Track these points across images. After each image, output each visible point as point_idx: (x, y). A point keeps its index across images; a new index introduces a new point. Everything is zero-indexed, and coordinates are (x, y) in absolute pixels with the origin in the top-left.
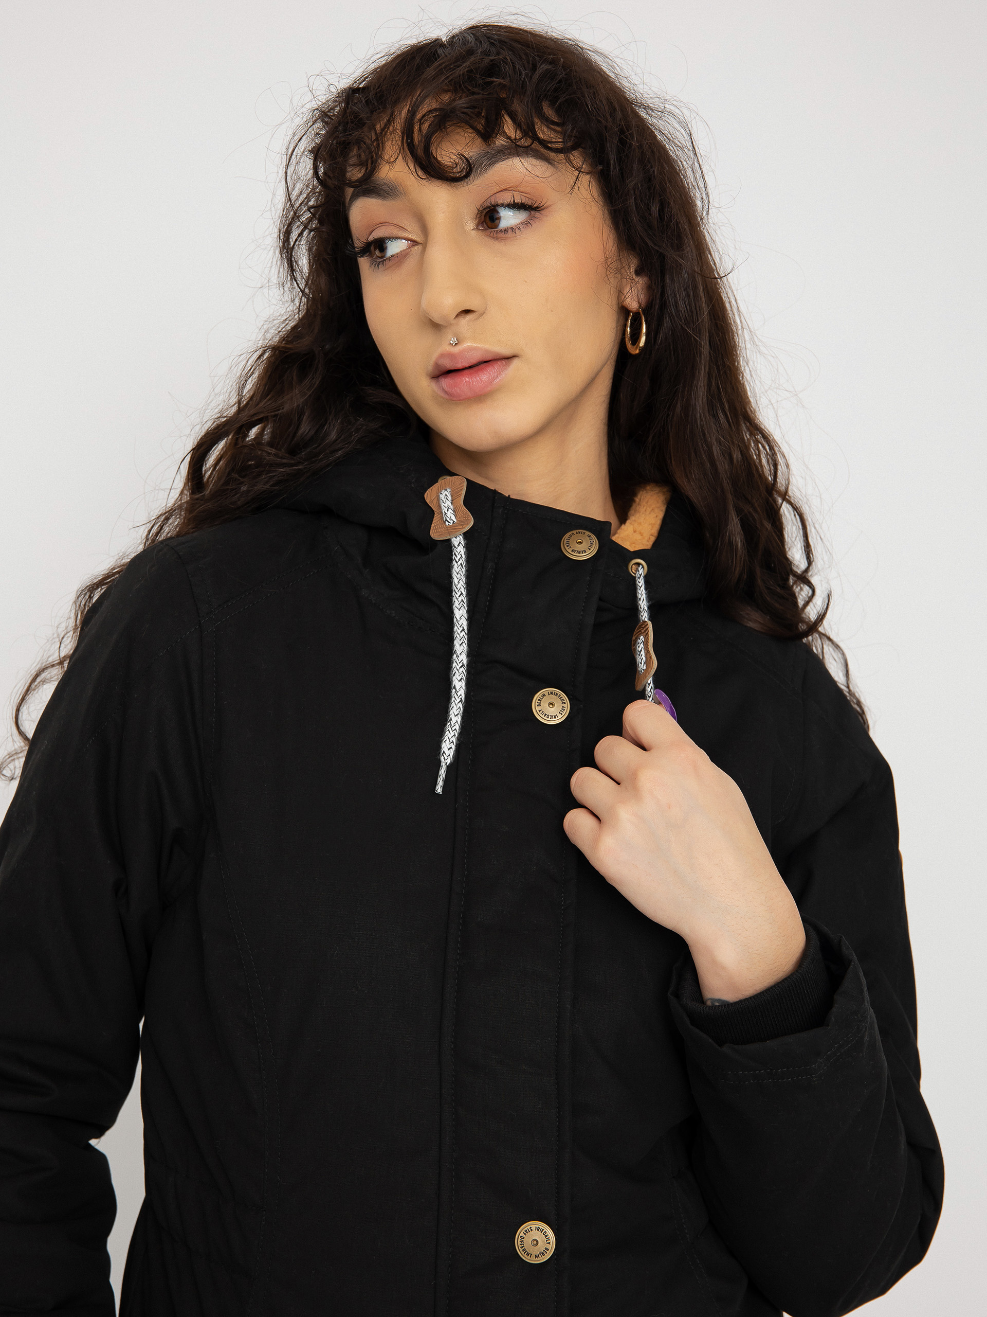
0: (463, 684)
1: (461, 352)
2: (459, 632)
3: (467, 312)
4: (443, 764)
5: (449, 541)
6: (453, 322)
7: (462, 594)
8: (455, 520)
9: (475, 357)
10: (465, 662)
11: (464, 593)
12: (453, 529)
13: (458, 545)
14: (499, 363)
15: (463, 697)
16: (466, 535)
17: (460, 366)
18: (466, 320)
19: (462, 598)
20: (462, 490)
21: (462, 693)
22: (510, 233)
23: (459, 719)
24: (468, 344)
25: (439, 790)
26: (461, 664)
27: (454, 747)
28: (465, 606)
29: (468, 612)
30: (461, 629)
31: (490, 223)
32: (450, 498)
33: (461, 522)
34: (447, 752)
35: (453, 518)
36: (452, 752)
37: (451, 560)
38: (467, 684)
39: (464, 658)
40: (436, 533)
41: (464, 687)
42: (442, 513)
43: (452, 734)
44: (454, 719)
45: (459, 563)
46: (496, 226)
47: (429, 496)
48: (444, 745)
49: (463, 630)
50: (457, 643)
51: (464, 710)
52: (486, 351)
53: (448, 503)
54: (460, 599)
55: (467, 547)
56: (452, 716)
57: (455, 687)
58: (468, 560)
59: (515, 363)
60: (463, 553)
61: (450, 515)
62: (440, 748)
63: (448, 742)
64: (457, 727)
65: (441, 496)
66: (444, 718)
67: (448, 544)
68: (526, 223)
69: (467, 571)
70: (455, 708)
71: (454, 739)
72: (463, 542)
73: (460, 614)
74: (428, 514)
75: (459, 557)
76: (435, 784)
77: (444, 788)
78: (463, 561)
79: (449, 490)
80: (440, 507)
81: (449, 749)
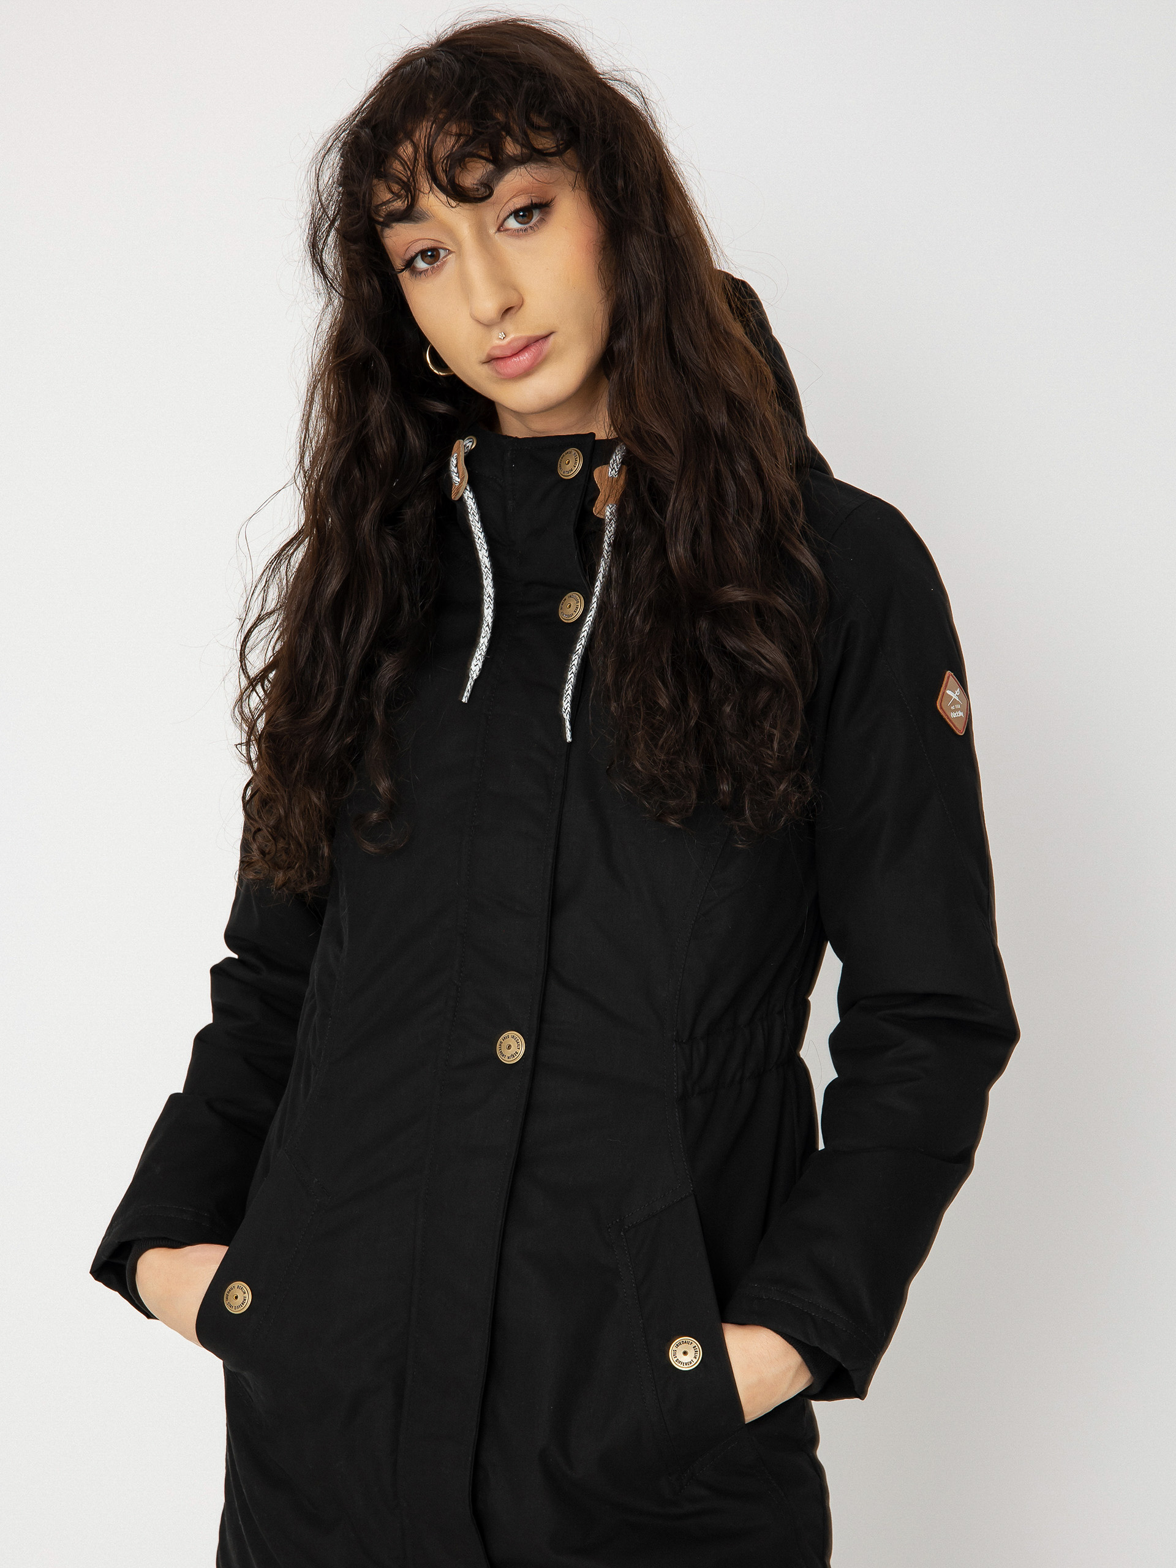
0: (491, 611)
1: (508, 343)
2: (483, 569)
3: (509, 309)
4: (470, 679)
6: (500, 320)
9: (519, 343)
10: (491, 593)
11: (482, 537)
12: (460, 487)
13: (468, 499)
15: (490, 624)
17: (508, 352)
19: (480, 540)
20: (460, 452)
21: (489, 620)
23: (486, 640)
24: (514, 335)
25: (465, 700)
26: (488, 595)
27: (479, 665)
28: (485, 547)
30: (484, 566)
32: (455, 463)
33: (462, 481)
34: (474, 669)
35: (458, 479)
36: (478, 668)
40: (453, 496)
41: (491, 614)
42: (452, 477)
43: (479, 654)
44: (482, 641)
45: (471, 513)
48: (471, 664)
50: (484, 578)
56: (480, 638)
57: (484, 616)
60: (473, 504)
62: (468, 667)
63: (475, 660)
64: (483, 648)
65: (451, 463)
70: (484, 631)
71: (480, 658)
72: (470, 496)
73: (483, 555)
75: (470, 508)
76: (462, 696)
77: (470, 697)
78: (474, 510)
79: (455, 455)
80: (451, 472)
81: (475, 667)
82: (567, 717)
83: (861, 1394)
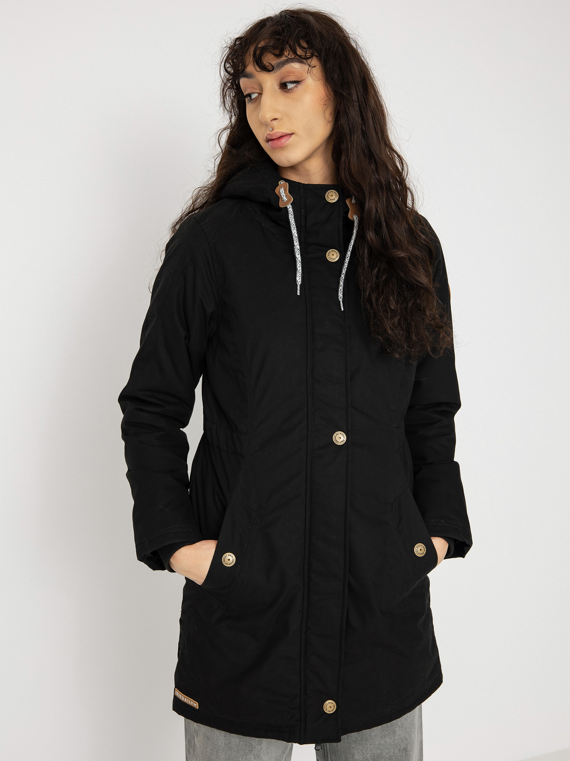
0: (299, 256)
1: (274, 133)
2: (295, 238)
3: (276, 119)
4: (298, 285)
5: (286, 207)
6: (271, 123)
7: (293, 225)
8: (287, 200)
9: (279, 135)
10: (299, 248)
11: (294, 224)
12: (287, 203)
13: (290, 208)
14: (288, 136)
15: (300, 260)
16: (292, 204)
17: (274, 138)
18: (275, 122)
19: (294, 226)
20: (287, 188)
21: (300, 259)
22: (291, 91)
23: (300, 268)
24: (276, 130)
25: (299, 294)
26: (298, 249)
27: (301, 278)
28: (296, 229)
29: (297, 230)
30: (295, 237)
31: (284, 87)
32: (284, 192)
33: (289, 200)
34: (299, 281)
35: (286, 199)
36: (300, 280)
37: (288, 214)
38: (301, 256)
39: (298, 247)
40: (281, 206)
41: (300, 257)
42: (282, 198)
43: (299, 274)
44: (299, 269)
45: (291, 214)
46: (287, 88)
47: (276, 191)
48: (297, 278)
49: (296, 237)
50: (295, 242)
51: (302, 265)
52: (283, 133)
53: (283, 194)
54: (293, 227)
55: (293, 208)
56: (298, 268)
57: (297, 258)
58: (294, 212)
59: (293, 136)
60: (291, 210)
61: (285, 198)
62: (296, 279)
63: (298, 277)
64: (300, 271)
65: (280, 191)
66: (296, 269)
67: (286, 208)
68: (296, 87)
69: (294, 216)
70: (298, 265)
71: (300, 275)
72: (291, 207)
73: (294, 232)
74: (278, 198)
75: (290, 212)
76: (297, 292)
77: (300, 293)
78: (292, 213)
79: (283, 188)
80: (281, 195)
81: (299, 279)
82: (341, 300)
83: (464, 557)
